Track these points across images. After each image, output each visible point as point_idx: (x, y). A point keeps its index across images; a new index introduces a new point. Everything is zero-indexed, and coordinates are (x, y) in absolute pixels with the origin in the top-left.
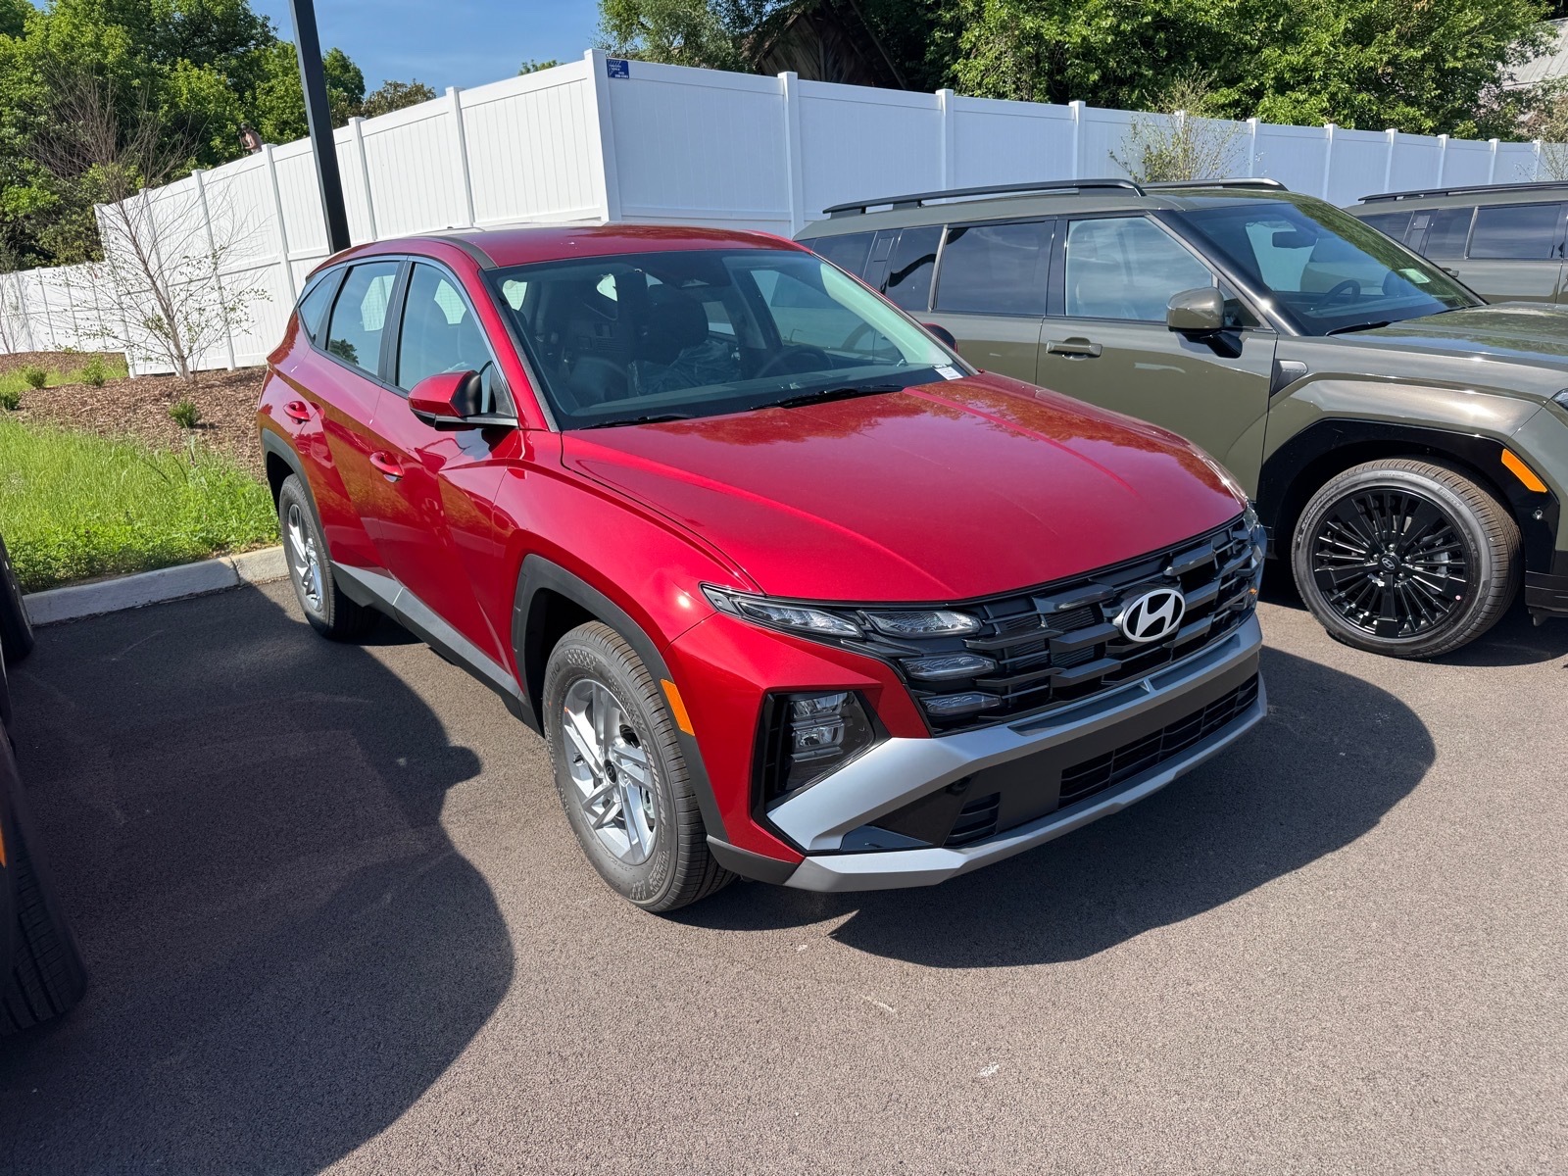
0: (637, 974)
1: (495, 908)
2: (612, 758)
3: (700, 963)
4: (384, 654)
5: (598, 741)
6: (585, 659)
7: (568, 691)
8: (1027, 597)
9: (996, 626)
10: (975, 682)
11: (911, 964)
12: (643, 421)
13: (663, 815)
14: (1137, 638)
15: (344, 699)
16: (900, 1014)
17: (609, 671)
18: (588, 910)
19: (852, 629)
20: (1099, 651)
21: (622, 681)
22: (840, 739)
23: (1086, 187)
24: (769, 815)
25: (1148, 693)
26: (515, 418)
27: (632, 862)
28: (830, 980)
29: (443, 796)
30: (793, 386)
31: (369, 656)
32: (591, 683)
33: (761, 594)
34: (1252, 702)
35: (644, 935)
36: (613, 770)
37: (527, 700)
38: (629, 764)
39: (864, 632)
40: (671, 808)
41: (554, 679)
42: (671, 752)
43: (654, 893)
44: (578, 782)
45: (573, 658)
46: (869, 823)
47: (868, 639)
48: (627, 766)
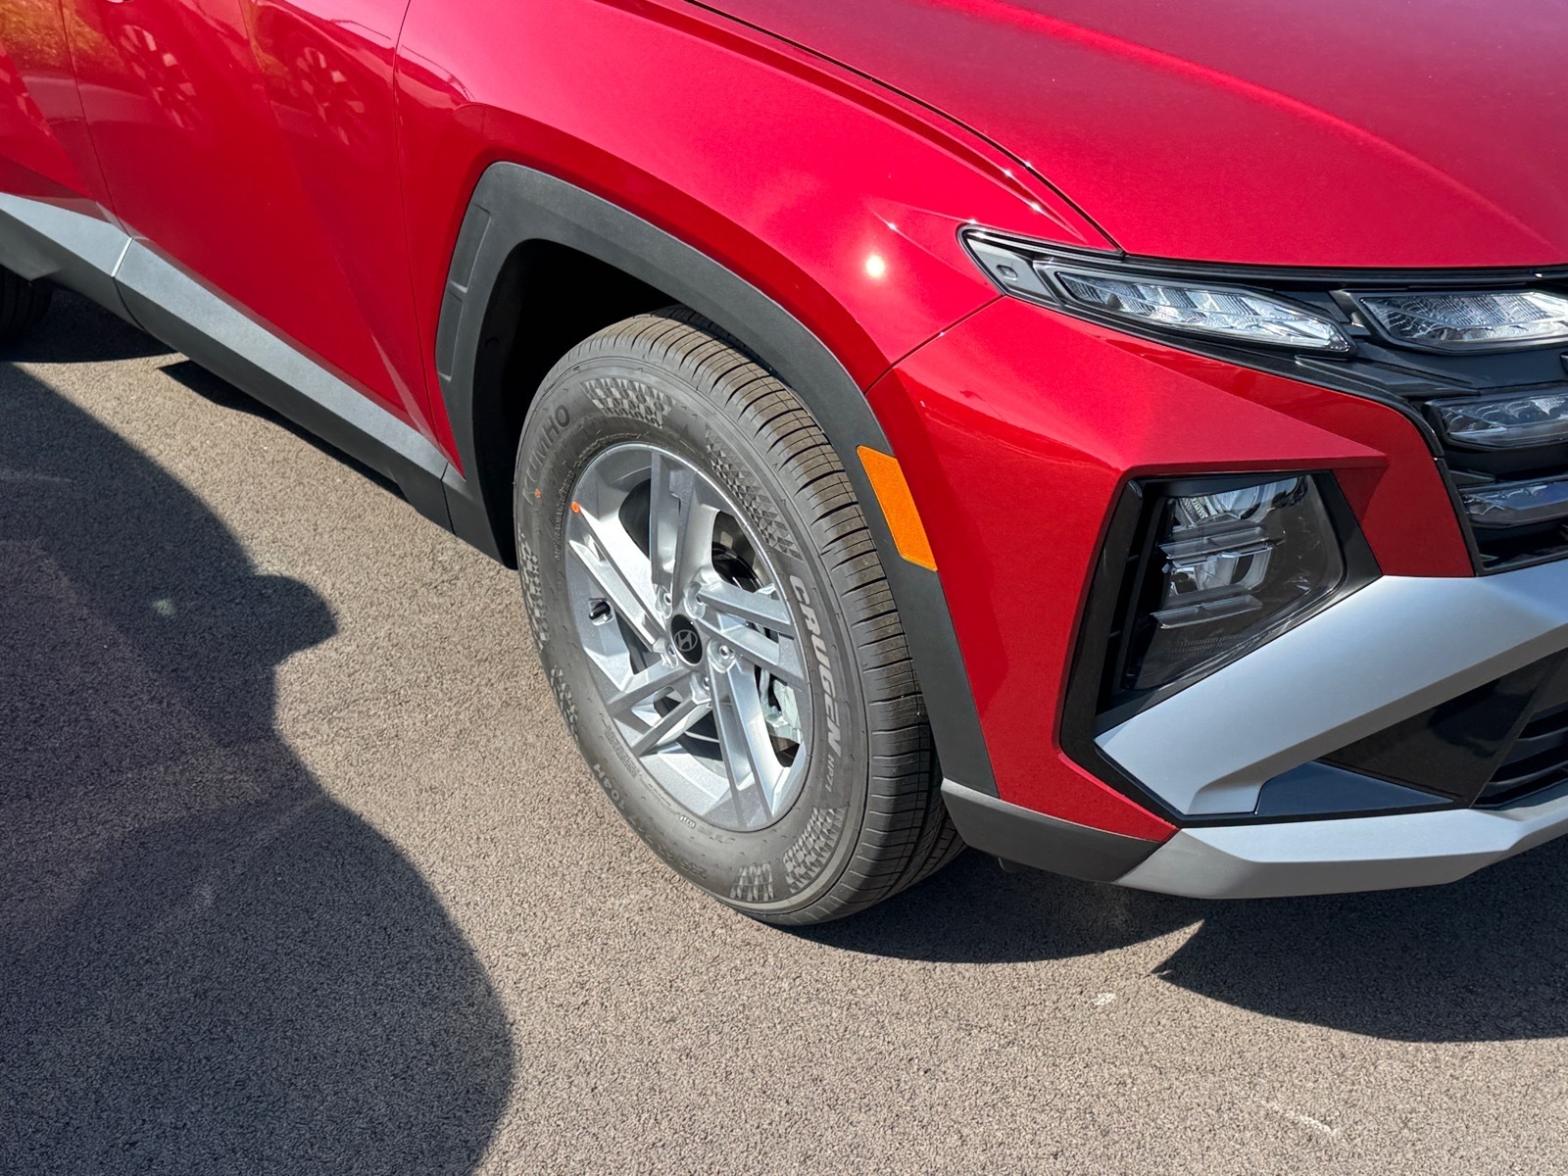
1: (441, 915)
2: (691, 611)
3: (900, 1030)
5: (659, 577)
6: (639, 397)
7: (582, 468)
11: (1344, 1034)
13: (834, 736)
16: (1350, 1139)
17: (708, 427)
19: (1321, 334)
21: (742, 449)
22: (1254, 578)
24: (1099, 740)
27: (737, 825)
28: (1184, 1069)
31: (36, 384)
32: (648, 453)
35: (767, 971)
36: (696, 638)
37: (468, 485)
38: (735, 625)
39: (1351, 341)
40: (854, 721)
41: (552, 440)
42: (862, 604)
43: (793, 891)
44: (598, 658)
45: (608, 396)
46: (1322, 758)
47: (1359, 356)
48: (729, 629)
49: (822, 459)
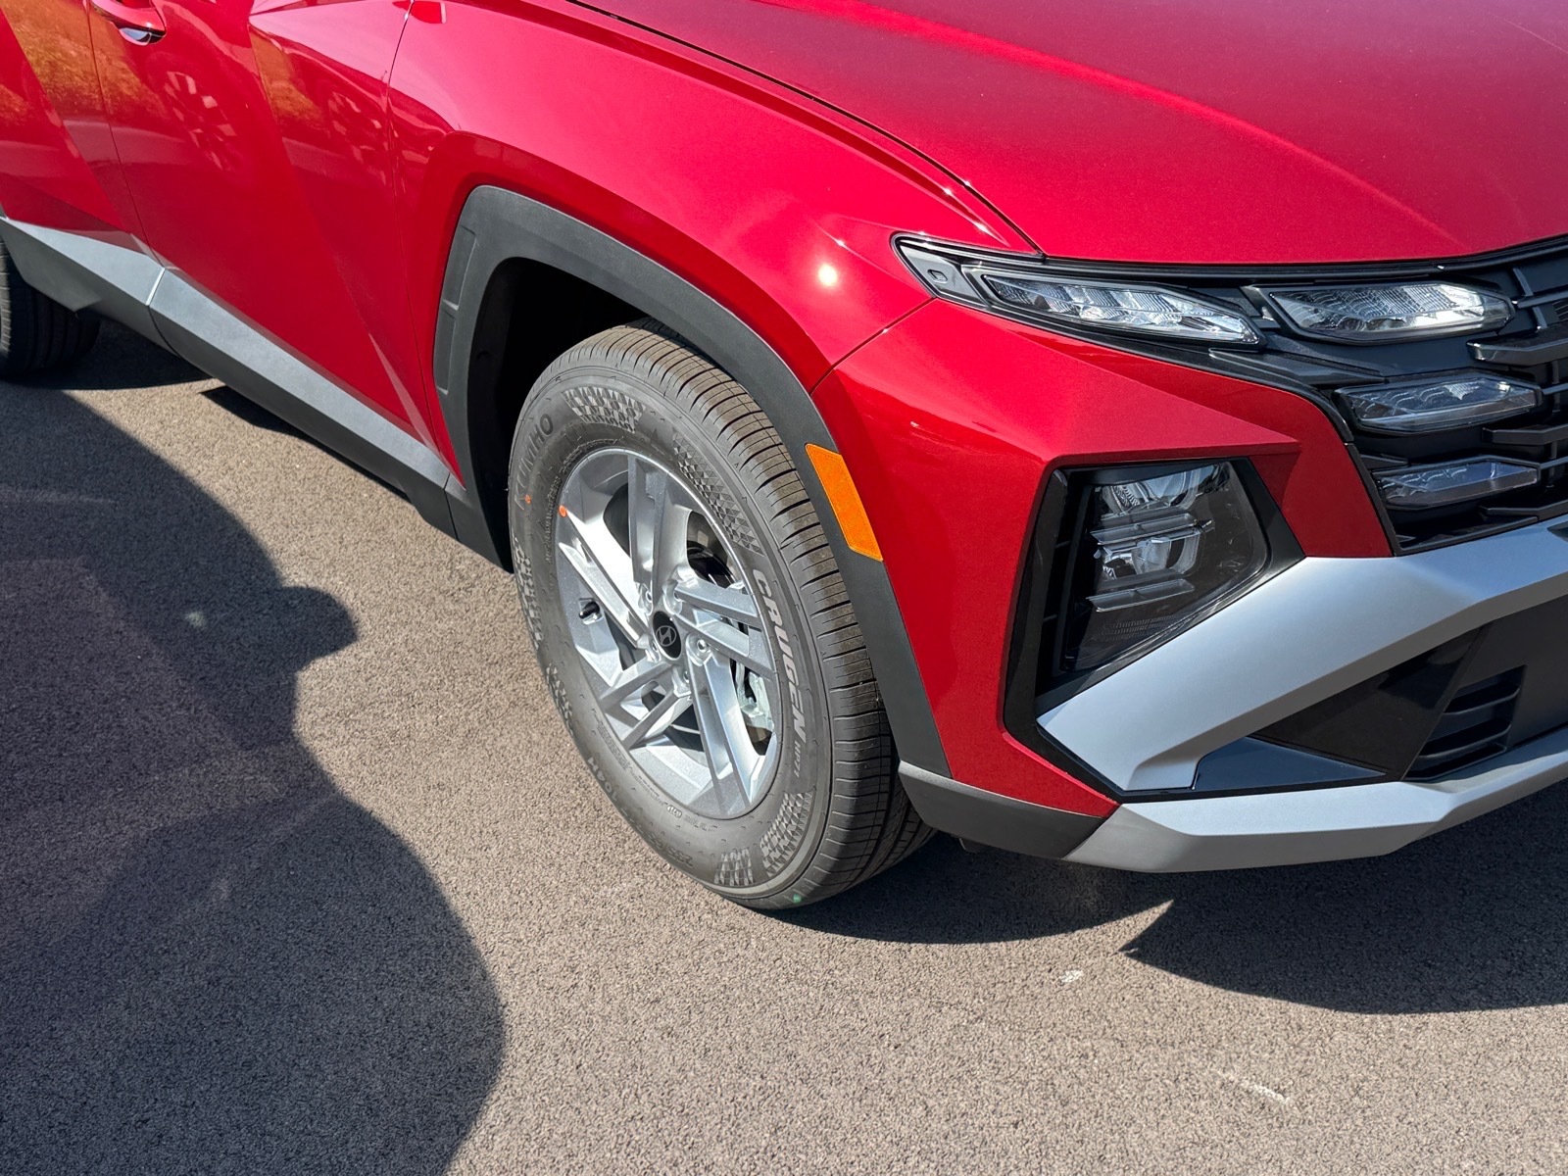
0: (753, 1031)
2: (670, 608)
3: (873, 1007)
4: (116, 405)
5: (640, 575)
6: (613, 406)
7: (567, 474)
9: (1537, 311)
10: (1486, 437)
11: (1302, 1007)
13: (799, 723)
15: (52, 496)
17: (675, 430)
18: (628, 905)
19: (1236, 329)
21: (706, 451)
22: (1186, 562)
24: (1041, 720)
27: (715, 811)
29: (292, 685)
31: (85, 411)
32: (625, 457)
35: (749, 954)
36: (675, 634)
37: (468, 494)
38: (709, 620)
39: (1259, 333)
40: (817, 709)
41: (538, 448)
42: (819, 595)
43: (770, 875)
44: (589, 656)
45: (586, 404)
46: (1254, 734)
47: (1268, 347)
48: (703, 623)
49: (780, 458)
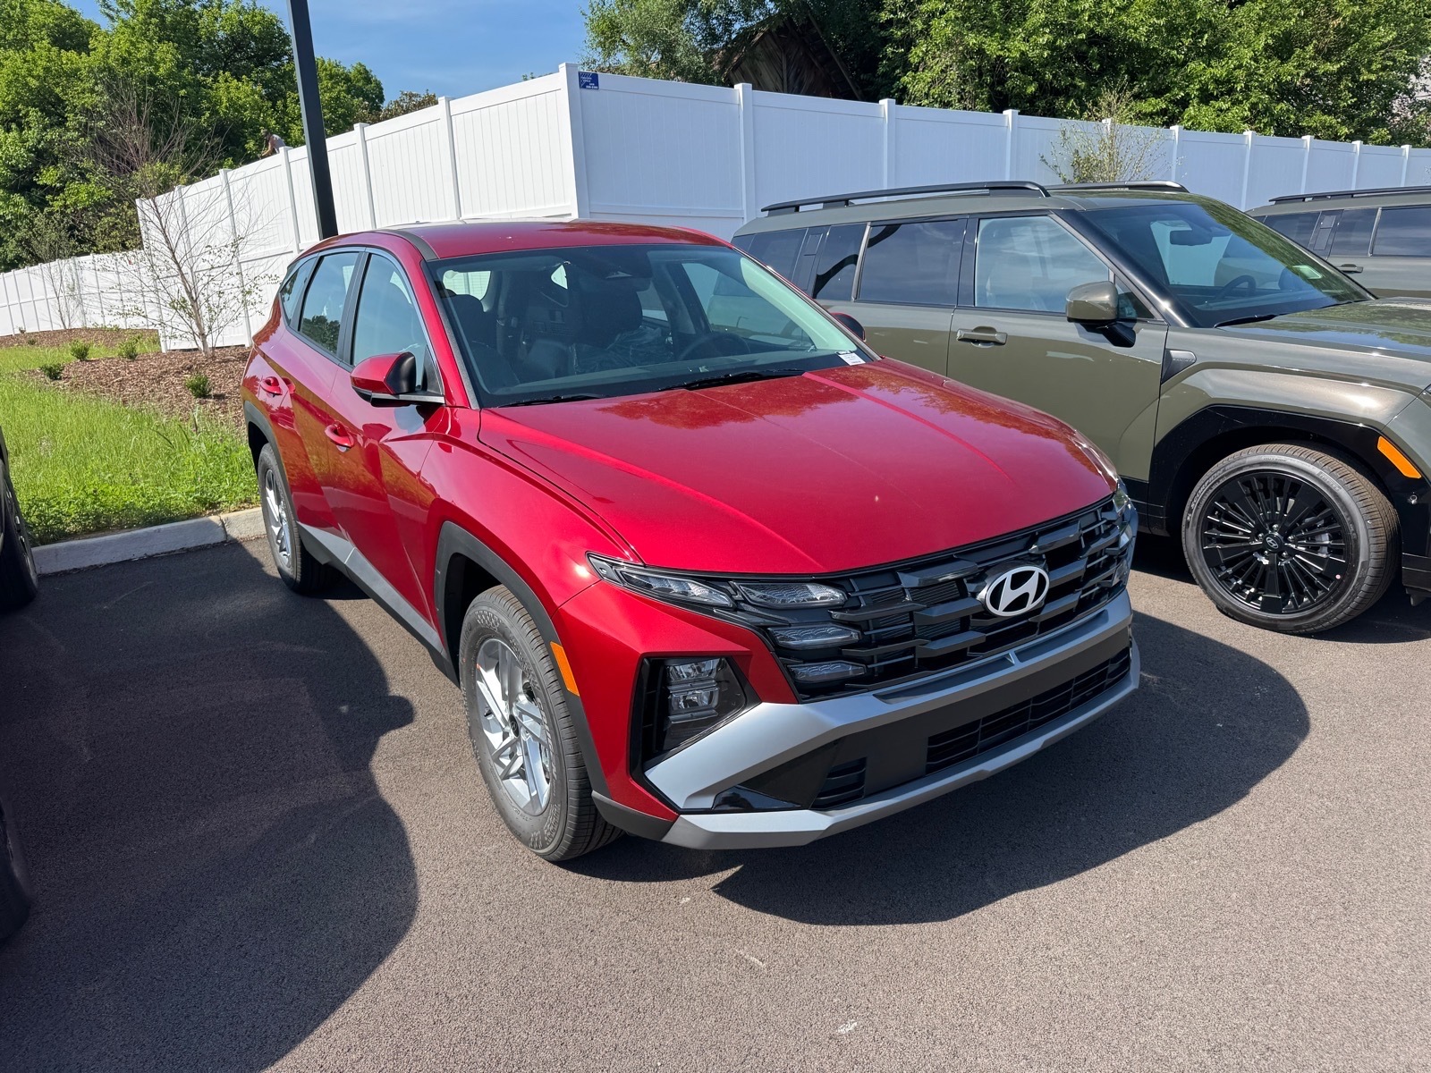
0: (529, 920)
2: (515, 713)
4: (341, 606)
6: (491, 619)
7: (479, 649)
8: (892, 572)
9: (861, 599)
10: (840, 652)
11: (785, 920)
12: (558, 400)
13: (554, 770)
14: (1000, 612)
15: (300, 649)
16: (769, 969)
17: (512, 632)
18: (492, 856)
19: (723, 600)
20: (964, 624)
23: (997, 188)
24: (646, 773)
25: (1012, 665)
26: (443, 396)
27: (531, 812)
28: (708, 933)
29: (376, 743)
30: (702, 370)
32: (497, 643)
33: (641, 564)
34: (1125, 673)
36: (516, 726)
37: (448, 656)
38: (529, 719)
39: (734, 602)
41: (467, 637)
42: (560, 712)
43: (549, 843)
44: (489, 735)
45: (479, 619)
46: (740, 784)
47: (738, 608)
48: (527, 721)
49: (544, 649)
